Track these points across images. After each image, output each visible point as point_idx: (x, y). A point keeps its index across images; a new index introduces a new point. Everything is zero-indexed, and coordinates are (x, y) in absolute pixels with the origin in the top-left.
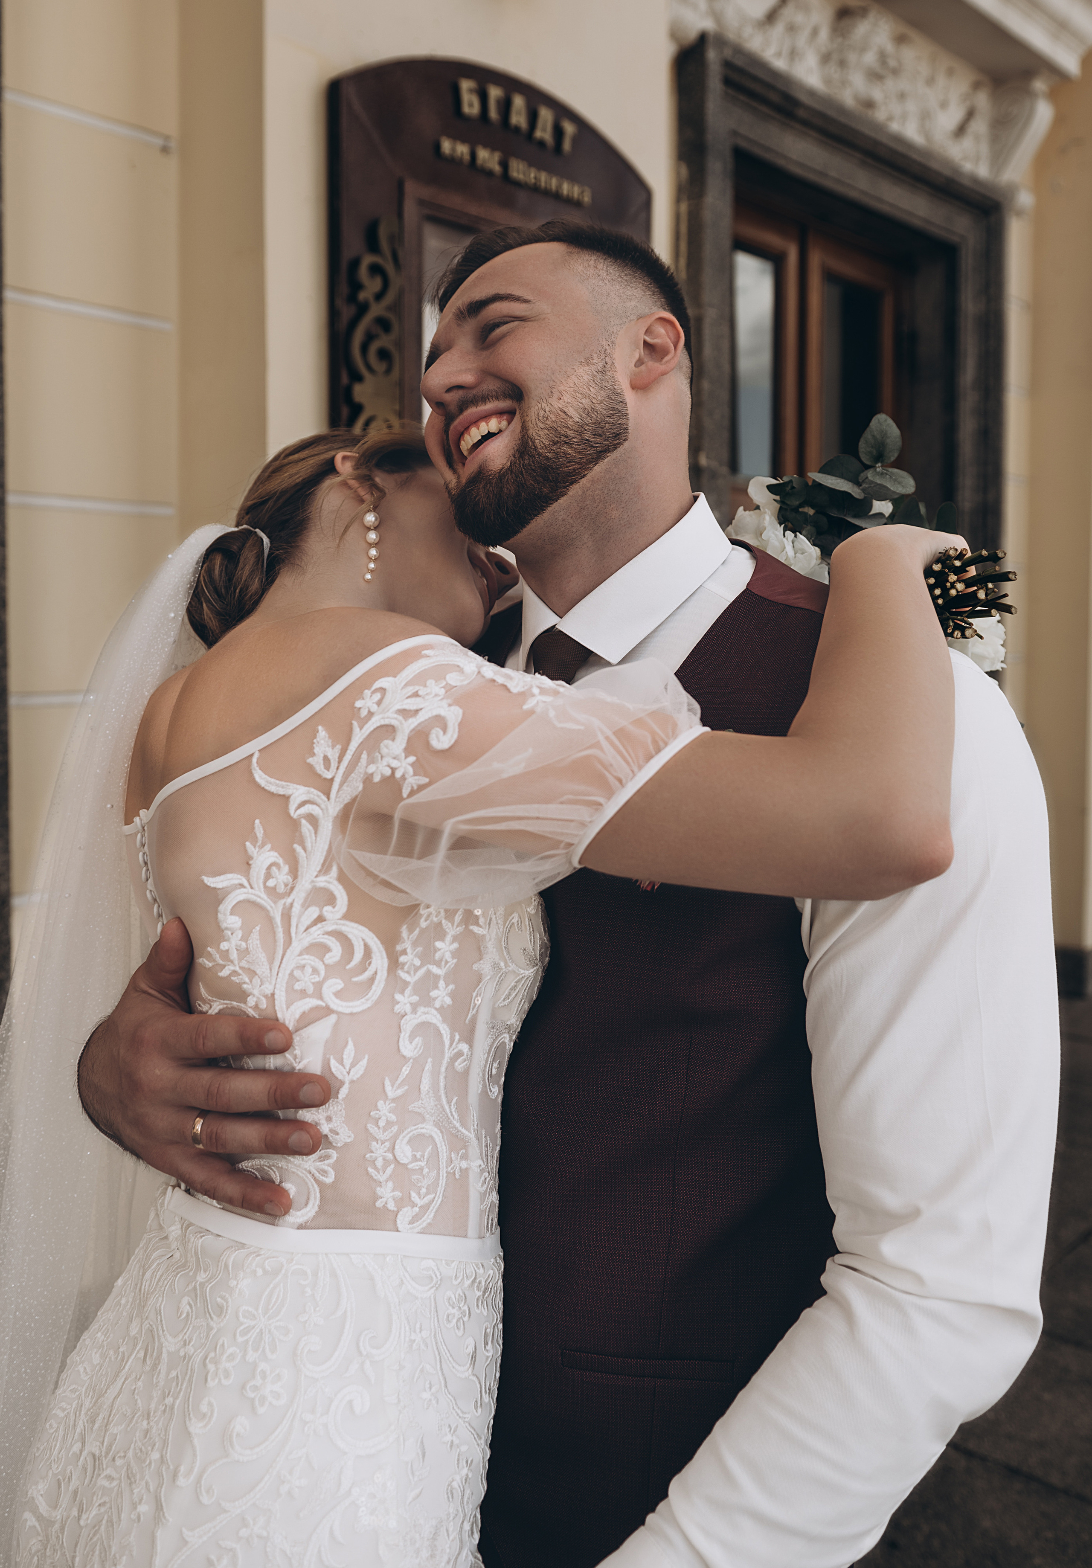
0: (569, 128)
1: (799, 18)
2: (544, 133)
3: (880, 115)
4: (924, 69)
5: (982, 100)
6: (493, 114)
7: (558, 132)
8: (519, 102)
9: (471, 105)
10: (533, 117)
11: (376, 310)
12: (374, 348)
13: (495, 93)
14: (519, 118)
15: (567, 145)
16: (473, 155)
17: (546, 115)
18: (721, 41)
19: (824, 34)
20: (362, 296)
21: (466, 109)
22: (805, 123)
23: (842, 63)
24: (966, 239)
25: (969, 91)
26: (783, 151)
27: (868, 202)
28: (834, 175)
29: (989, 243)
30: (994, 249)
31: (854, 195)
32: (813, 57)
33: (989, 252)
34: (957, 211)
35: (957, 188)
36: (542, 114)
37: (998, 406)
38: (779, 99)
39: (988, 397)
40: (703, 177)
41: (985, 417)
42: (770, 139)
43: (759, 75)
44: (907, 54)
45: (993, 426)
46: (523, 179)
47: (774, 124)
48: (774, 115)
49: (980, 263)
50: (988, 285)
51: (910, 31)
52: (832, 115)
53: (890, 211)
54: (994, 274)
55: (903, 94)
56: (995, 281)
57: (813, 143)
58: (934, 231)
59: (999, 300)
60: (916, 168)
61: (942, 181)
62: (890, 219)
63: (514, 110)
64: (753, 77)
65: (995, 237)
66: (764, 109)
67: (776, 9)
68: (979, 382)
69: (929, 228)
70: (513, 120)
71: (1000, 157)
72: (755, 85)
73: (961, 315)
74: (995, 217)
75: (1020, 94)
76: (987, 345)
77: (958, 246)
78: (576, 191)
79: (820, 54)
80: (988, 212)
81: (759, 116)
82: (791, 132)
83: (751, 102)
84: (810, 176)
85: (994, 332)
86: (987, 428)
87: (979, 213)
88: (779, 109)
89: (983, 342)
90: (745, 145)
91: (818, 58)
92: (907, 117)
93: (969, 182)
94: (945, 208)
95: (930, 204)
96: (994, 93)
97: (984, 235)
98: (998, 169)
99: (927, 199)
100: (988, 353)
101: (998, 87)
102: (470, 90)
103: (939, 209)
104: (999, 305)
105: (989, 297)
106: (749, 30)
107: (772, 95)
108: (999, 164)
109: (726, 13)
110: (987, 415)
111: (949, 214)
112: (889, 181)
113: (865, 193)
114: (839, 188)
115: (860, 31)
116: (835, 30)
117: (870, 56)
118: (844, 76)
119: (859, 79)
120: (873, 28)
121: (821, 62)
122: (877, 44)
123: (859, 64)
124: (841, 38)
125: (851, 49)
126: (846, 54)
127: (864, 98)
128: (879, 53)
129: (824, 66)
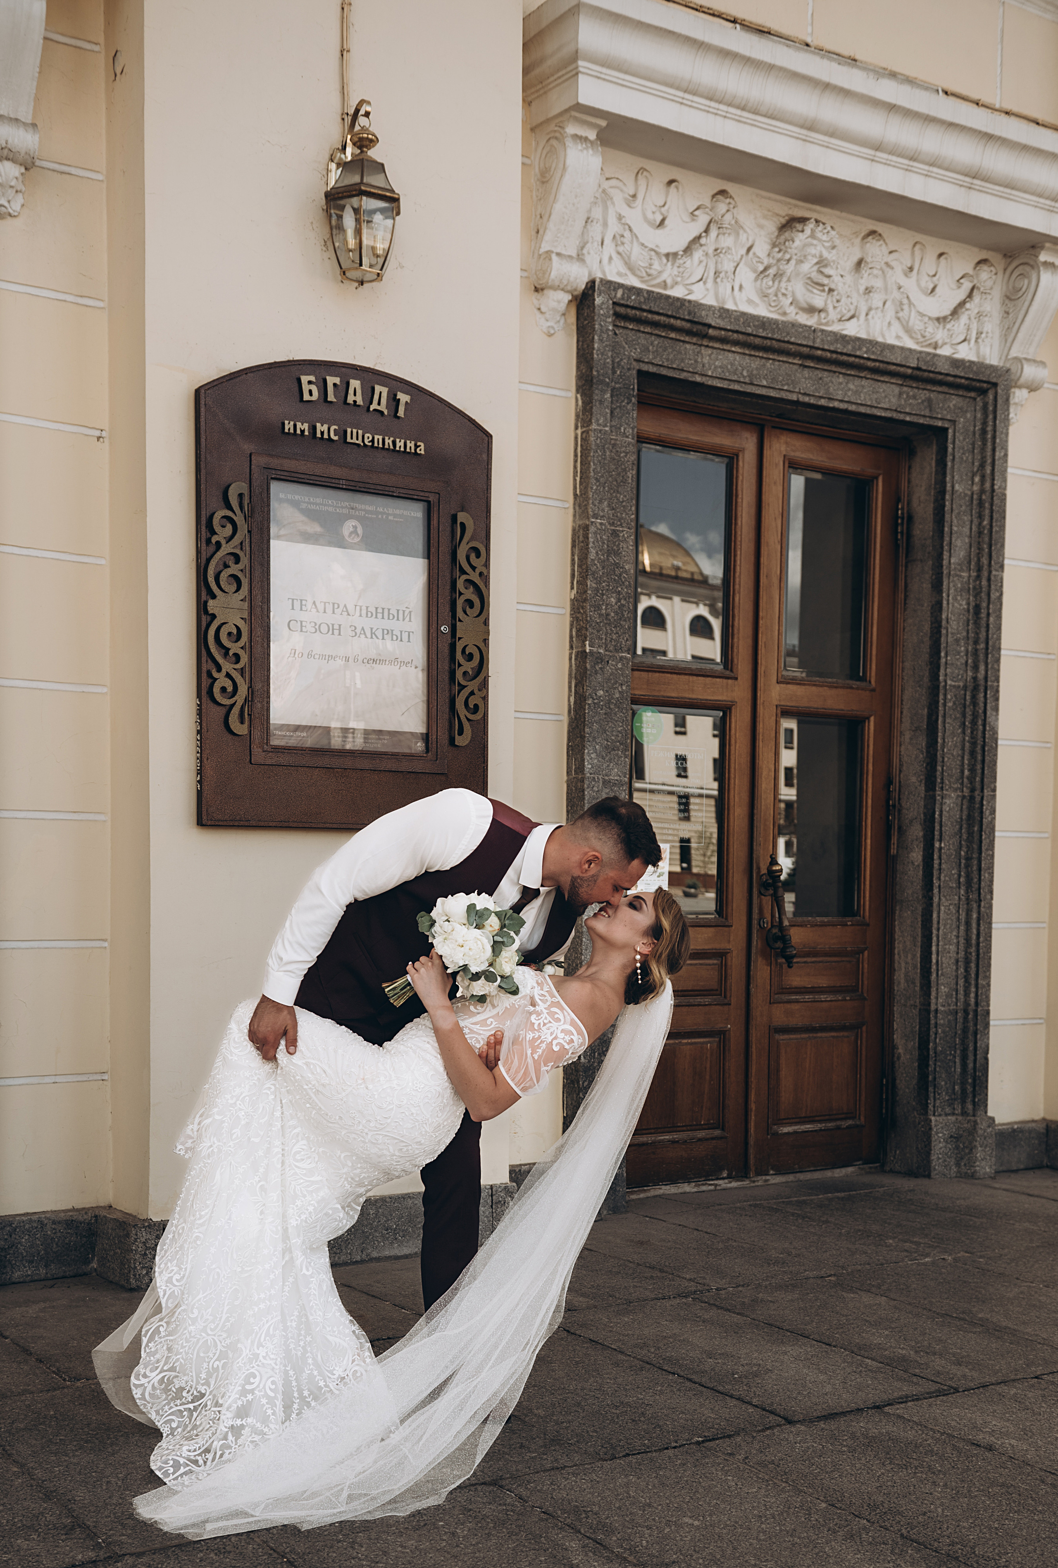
0: (403, 398)
1: (728, 242)
2: (379, 404)
4: (902, 260)
5: (988, 276)
6: (332, 398)
7: (393, 401)
8: (355, 383)
9: (311, 393)
10: (370, 391)
13: (331, 380)
14: (355, 397)
15: (401, 413)
16: (313, 429)
17: (381, 390)
18: (611, 286)
19: (762, 249)
21: (307, 398)
22: (723, 341)
24: (953, 422)
25: (971, 272)
26: (699, 369)
27: (813, 401)
28: (765, 383)
29: (985, 423)
30: (989, 428)
31: (794, 397)
32: (746, 276)
33: (984, 432)
34: (941, 396)
35: (931, 375)
36: (378, 388)
37: (989, 586)
38: (687, 325)
39: (978, 577)
40: (592, 408)
41: (975, 596)
42: (682, 360)
43: (656, 309)
44: (876, 251)
45: (984, 605)
46: (360, 442)
47: (688, 346)
48: (687, 339)
49: (973, 444)
50: (982, 466)
51: (880, 227)
52: (749, 330)
53: (843, 406)
54: (989, 453)
55: (868, 291)
56: (989, 461)
57: (738, 357)
58: (908, 419)
59: (993, 479)
60: (870, 364)
61: (909, 371)
62: (846, 411)
63: (351, 391)
64: (650, 312)
65: (991, 417)
66: (673, 335)
67: (699, 237)
68: (969, 563)
69: (901, 417)
70: (351, 399)
71: (1009, 332)
72: (657, 318)
73: (947, 497)
74: (991, 396)
75: (1027, 268)
76: (980, 524)
77: (946, 429)
78: (411, 445)
79: (755, 271)
80: (983, 392)
81: (667, 343)
82: (710, 351)
83: (657, 332)
84: (736, 387)
85: (987, 512)
86: (977, 608)
87: (973, 394)
88: (689, 333)
89: (976, 522)
90: (652, 369)
91: (753, 276)
92: (872, 313)
93: (945, 368)
94: (923, 395)
95: (900, 394)
96: (1005, 270)
97: (979, 415)
98: (1008, 344)
99: (897, 390)
100: (980, 533)
101: (1010, 264)
102: (310, 382)
103: (914, 397)
104: (993, 485)
105: (983, 477)
106: (656, 266)
107: (678, 323)
108: (1010, 340)
109: (633, 258)
110: (977, 595)
111: (929, 400)
112: (841, 379)
113: (805, 394)
114: (772, 394)
115: (797, 243)
116: (774, 245)
117: (807, 267)
118: (778, 289)
119: (799, 289)
120: (809, 240)
121: (756, 279)
122: (814, 256)
123: (798, 274)
124: (780, 251)
125: (789, 261)
126: (783, 266)
127: (805, 305)
128: (817, 263)
129: (759, 282)
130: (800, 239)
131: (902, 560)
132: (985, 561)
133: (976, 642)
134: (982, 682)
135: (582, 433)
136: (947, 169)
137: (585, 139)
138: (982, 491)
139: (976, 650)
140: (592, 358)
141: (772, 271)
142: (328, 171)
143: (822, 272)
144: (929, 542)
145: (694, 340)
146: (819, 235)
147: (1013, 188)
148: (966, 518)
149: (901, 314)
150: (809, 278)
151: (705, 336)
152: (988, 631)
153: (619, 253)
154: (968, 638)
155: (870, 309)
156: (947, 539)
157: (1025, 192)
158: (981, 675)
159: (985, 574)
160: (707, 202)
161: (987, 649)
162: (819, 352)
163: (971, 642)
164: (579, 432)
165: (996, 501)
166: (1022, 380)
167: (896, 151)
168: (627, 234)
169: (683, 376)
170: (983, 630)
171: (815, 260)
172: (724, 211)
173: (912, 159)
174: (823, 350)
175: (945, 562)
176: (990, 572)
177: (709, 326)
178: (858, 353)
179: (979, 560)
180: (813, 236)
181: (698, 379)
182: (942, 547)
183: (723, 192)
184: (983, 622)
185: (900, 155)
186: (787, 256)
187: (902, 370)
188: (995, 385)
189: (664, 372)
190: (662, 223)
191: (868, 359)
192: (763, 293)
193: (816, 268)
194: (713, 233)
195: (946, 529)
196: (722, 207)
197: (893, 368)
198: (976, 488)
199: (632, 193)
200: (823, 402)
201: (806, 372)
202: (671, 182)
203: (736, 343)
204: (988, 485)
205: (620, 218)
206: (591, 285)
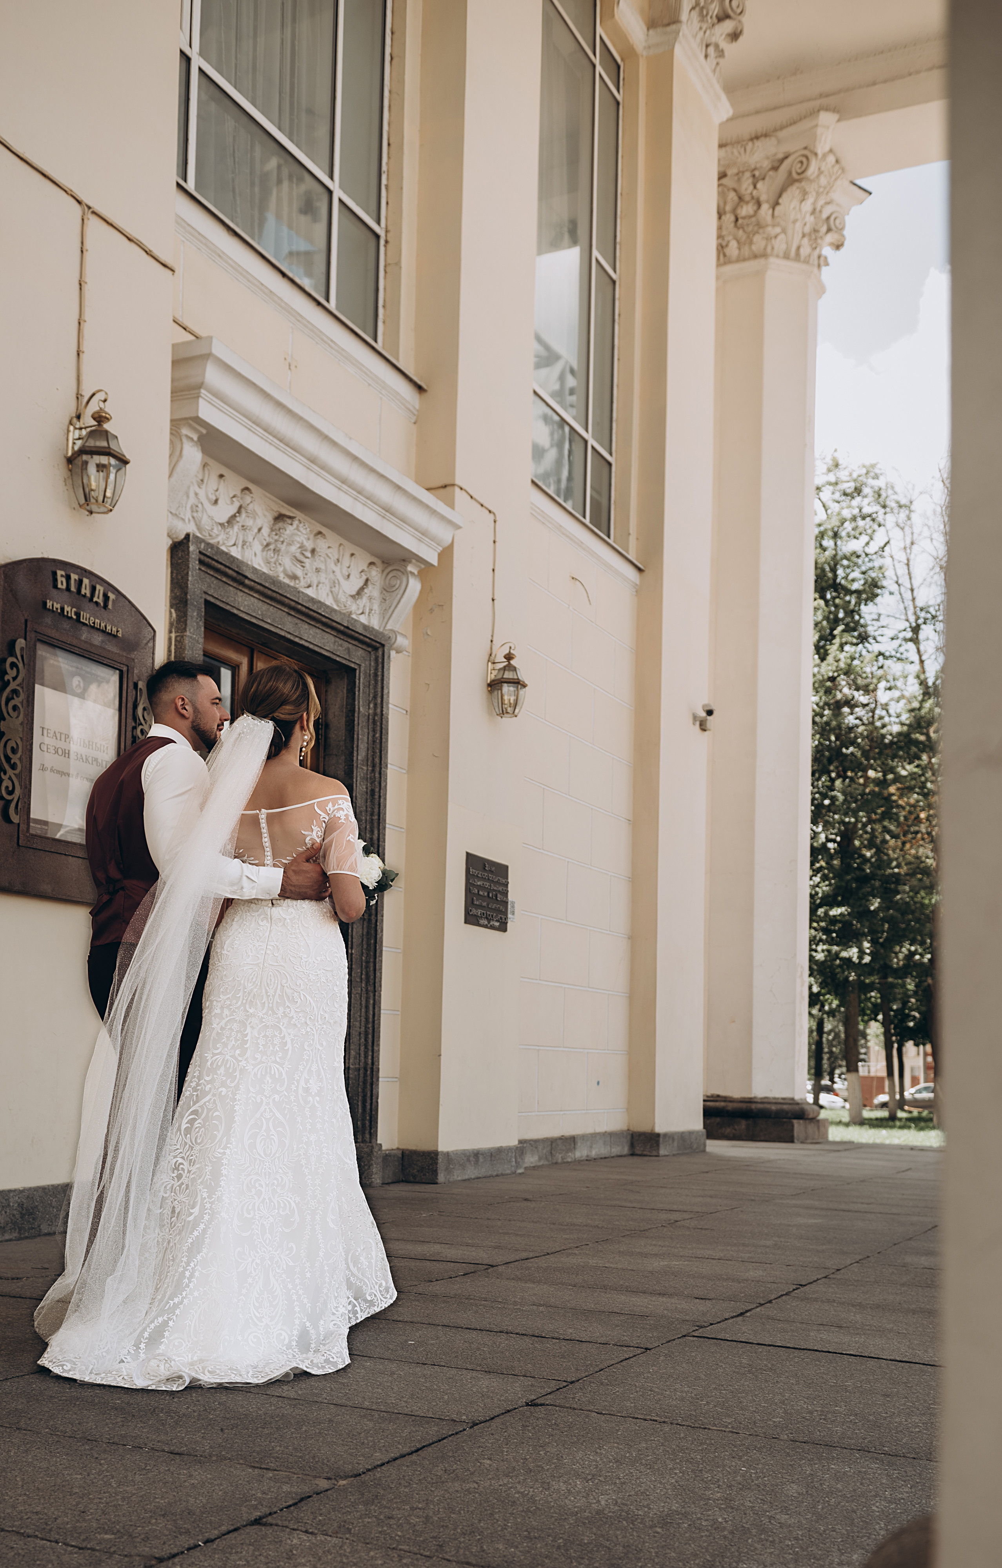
0: (112, 596)
1: (249, 522)
2: (99, 598)
3: (301, 585)
4: (334, 554)
5: (375, 574)
6: (73, 589)
7: (106, 598)
8: (86, 581)
9: (62, 584)
10: (93, 589)
11: (13, 686)
12: (11, 704)
13: (74, 577)
14: (86, 591)
15: (110, 606)
16: (63, 608)
17: (100, 588)
18: (199, 540)
19: (266, 531)
20: (6, 678)
21: (60, 586)
22: (251, 588)
23: (276, 551)
24: (360, 665)
25: (366, 569)
26: (236, 605)
27: (292, 638)
28: (269, 621)
29: (376, 669)
30: (379, 673)
31: (283, 633)
32: (257, 547)
33: (376, 675)
34: (354, 647)
35: (353, 633)
36: (98, 587)
37: (380, 777)
38: (234, 574)
39: (373, 771)
40: (186, 620)
41: (371, 784)
42: (228, 597)
43: (220, 560)
44: (322, 545)
45: (377, 790)
46: (87, 622)
47: (231, 588)
48: (231, 583)
49: (369, 682)
50: (375, 697)
51: (324, 530)
52: (267, 585)
53: (306, 644)
54: (379, 690)
55: (318, 570)
56: (380, 695)
57: (256, 601)
58: (338, 659)
59: (382, 707)
60: (324, 620)
61: (342, 628)
62: (308, 648)
63: (83, 586)
64: (217, 561)
65: (380, 666)
66: (224, 579)
67: (234, 517)
68: (367, 760)
69: (334, 657)
70: (83, 591)
71: (386, 613)
72: (219, 566)
73: (356, 715)
74: (380, 652)
75: (400, 573)
76: (374, 736)
77: (355, 670)
78: (114, 629)
79: (262, 545)
80: (376, 649)
81: (221, 583)
82: (242, 594)
83: (216, 575)
84: (254, 621)
85: (378, 728)
86: (373, 791)
87: (370, 649)
88: (234, 579)
89: (371, 734)
90: (212, 600)
91: (260, 548)
92: (321, 585)
93: (360, 630)
94: (346, 645)
95: (335, 642)
96: (383, 571)
97: (372, 664)
98: (386, 620)
99: (333, 639)
100: (374, 742)
101: (386, 568)
102: (62, 576)
103: (341, 646)
104: (382, 711)
105: (375, 705)
106: (215, 531)
107: (230, 572)
108: (387, 617)
109: (203, 522)
110: (372, 783)
111: (348, 649)
112: (306, 626)
113: (289, 633)
114: (272, 629)
115: (288, 532)
116: (272, 530)
117: (294, 549)
118: (277, 560)
119: (287, 562)
120: (296, 531)
121: (263, 551)
122: (298, 542)
123: (287, 552)
124: (276, 534)
125: (283, 542)
126: (279, 545)
127: (290, 574)
128: (300, 547)
129: (265, 553)
130: (290, 530)
131: (322, 754)
132: (377, 760)
133: (372, 815)
134: (376, 842)
135: (176, 637)
136: (375, 503)
137: (192, 439)
138: (375, 714)
139: (372, 820)
140: (187, 587)
141: (272, 547)
142: (68, 431)
143: (303, 554)
144: (342, 743)
145: (235, 585)
146: (301, 529)
147: (404, 522)
148: (366, 730)
149: (333, 589)
150: (295, 557)
151: (242, 584)
152: (379, 808)
153: (193, 517)
154: (366, 811)
155: (319, 583)
156: (356, 743)
157: (410, 526)
158: (375, 837)
159: (378, 769)
160: (238, 493)
161: (379, 819)
162: (300, 607)
163: (368, 814)
164: (173, 635)
165: (384, 722)
166: (395, 645)
167: (353, 486)
168: (200, 505)
169: (228, 608)
170: (377, 806)
171: (298, 545)
172: (249, 502)
173: (359, 493)
174: (302, 605)
175: (355, 758)
176: (381, 768)
177: (246, 577)
178: (320, 611)
179: (373, 759)
180: (297, 529)
181: (235, 611)
182: (353, 748)
183: (247, 489)
184: (376, 802)
185: (354, 489)
186: (282, 539)
187: (339, 626)
188: (383, 646)
189: (218, 603)
190: (216, 502)
191: (324, 616)
192: (267, 559)
193: (299, 550)
194: (244, 515)
195: (355, 736)
196: (248, 499)
197: (334, 624)
198: (371, 711)
199: (201, 477)
200: (297, 640)
201: (290, 618)
202: (221, 476)
203: (257, 591)
204: (379, 710)
205: (196, 494)
206: (187, 536)
